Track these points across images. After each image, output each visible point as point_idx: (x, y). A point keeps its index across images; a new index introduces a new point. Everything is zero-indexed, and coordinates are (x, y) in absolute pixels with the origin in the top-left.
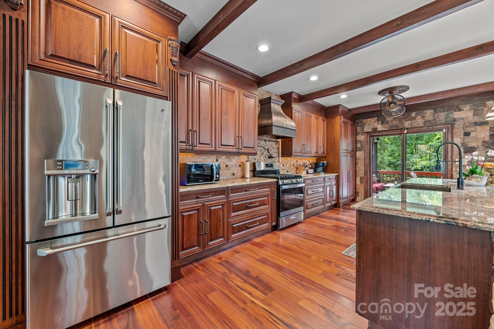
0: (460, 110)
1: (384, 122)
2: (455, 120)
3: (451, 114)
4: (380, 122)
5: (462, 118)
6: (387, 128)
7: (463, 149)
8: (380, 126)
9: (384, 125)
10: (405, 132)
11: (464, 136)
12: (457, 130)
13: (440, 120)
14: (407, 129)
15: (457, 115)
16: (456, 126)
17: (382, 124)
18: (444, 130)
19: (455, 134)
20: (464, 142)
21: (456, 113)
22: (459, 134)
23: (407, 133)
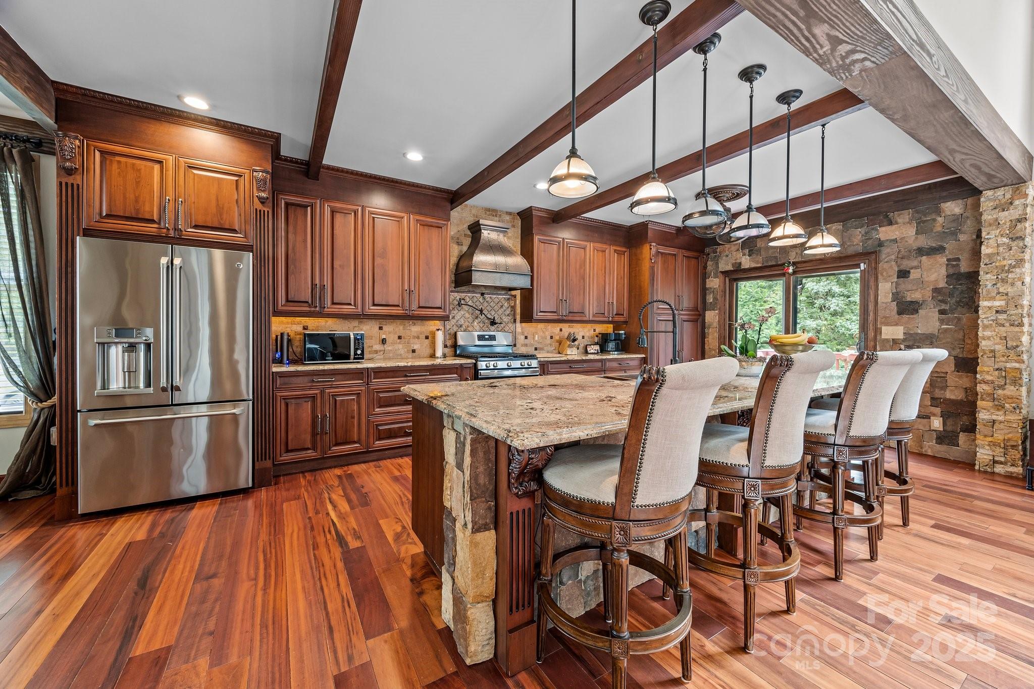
0: (890, 223)
1: (752, 250)
2: (881, 244)
3: (873, 232)
4: (747, 251)
5: (895, 241)
6: (757, 262)
7: (897, 305)
8: (746, 259)
9: (754, 256)
10: (791, 270)
11: (898, 278)
12: (886, 266)
13: (854, 245)
14: (794, 264)
15: (885, 233)
16: (884, 256)
17: (750, 255)
18: (862, 265)
19: (882, 275)
20: (898, 290)
21: (883, 229)
22: (890, 274)
23: (794, 272)
